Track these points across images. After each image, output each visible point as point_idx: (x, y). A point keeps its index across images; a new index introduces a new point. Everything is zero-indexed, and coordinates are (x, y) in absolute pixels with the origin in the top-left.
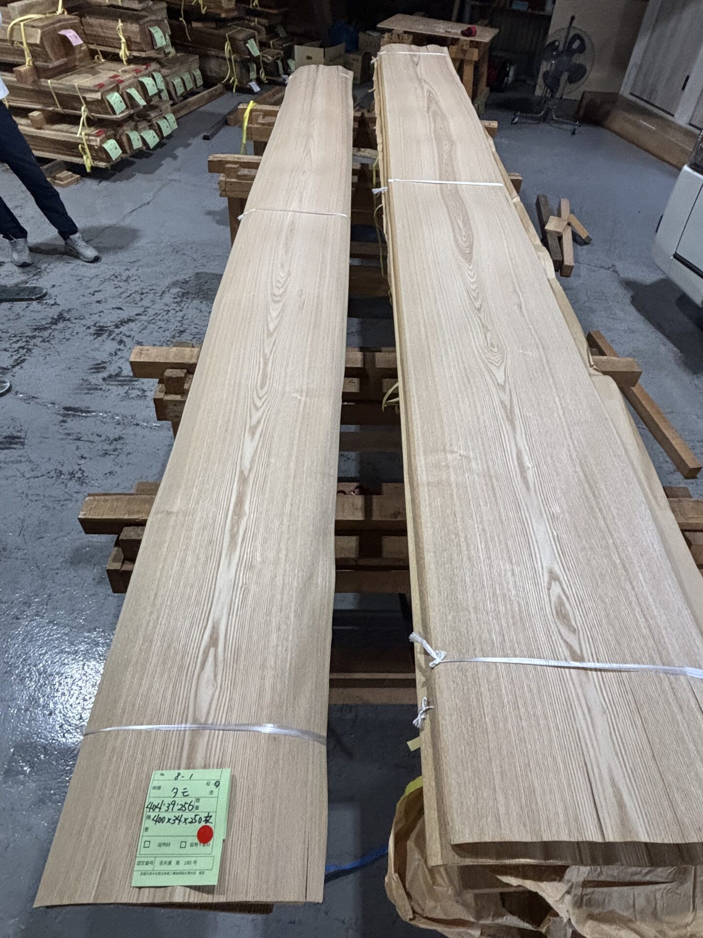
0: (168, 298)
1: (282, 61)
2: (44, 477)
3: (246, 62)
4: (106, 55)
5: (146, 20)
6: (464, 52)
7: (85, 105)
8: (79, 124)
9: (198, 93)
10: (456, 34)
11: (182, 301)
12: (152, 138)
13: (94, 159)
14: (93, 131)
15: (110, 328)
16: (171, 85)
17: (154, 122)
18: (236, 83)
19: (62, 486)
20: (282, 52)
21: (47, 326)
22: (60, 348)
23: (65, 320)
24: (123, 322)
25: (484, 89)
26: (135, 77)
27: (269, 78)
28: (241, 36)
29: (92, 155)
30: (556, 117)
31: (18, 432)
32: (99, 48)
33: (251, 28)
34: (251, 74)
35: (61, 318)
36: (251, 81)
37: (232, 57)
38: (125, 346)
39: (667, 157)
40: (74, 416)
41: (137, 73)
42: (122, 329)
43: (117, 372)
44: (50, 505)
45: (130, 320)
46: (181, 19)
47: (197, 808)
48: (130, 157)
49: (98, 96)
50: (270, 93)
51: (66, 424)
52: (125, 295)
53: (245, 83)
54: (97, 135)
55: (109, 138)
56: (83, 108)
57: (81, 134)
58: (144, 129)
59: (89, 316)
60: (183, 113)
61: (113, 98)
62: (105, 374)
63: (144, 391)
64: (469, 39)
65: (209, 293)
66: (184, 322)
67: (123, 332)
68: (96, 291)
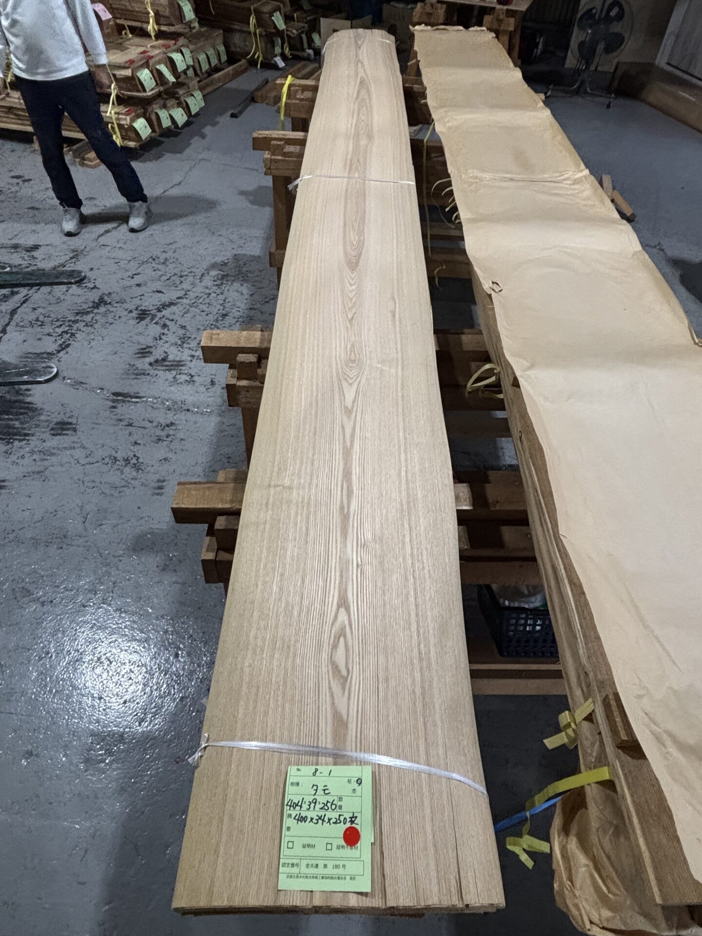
0: (208, 281)
1: (306, 35)
2: (100, 463)
3: (271, 35)
4: (133, 30)
6: (500, 21)
8: (108, 102)
9: (223, 69)
11: (222, 284)
12: (180, 117)
13: (123, 138)
14: (122, 109)
15: (152, 312)
16: (197, 61)
17: (182, 100)
18: (261, 59)
19: (118, 472)
20: (306, 25)
21: (88, 310)
22: (104, 332)
23: (106, 304)
24: (165, 306)
26: (164, 53)
27: (293, 52)
28: (267, 9)
29: (121, 135)
30: (591, 89)
31: (69, 418)
32: (127, 23)
34: (276, 49)
35: (101, 302)
36: (276, 56)
37: (258, 31)
38: (169, 330)
40: (124, 401)
41: (166, 48)
42: (164, 312)
43: (162, 356)
44: (107, 491)
47: (340, 807)
48: (159, 136)
49: (128, 73)
51: (116, 410)
52: (164, 278)
53: (270, 58)
54: (127, 114)
55: (138, 117)
56: (113, 86)
58: (173, 107)
59: (130, 300)
60: (209, 89)
61: (143, 75)
62: (151, 359)
63: (192, 376)
64: (505, 7)
65: (249, 275)
66: (227, 305)
67: (166, 315)
68: (135, 274)
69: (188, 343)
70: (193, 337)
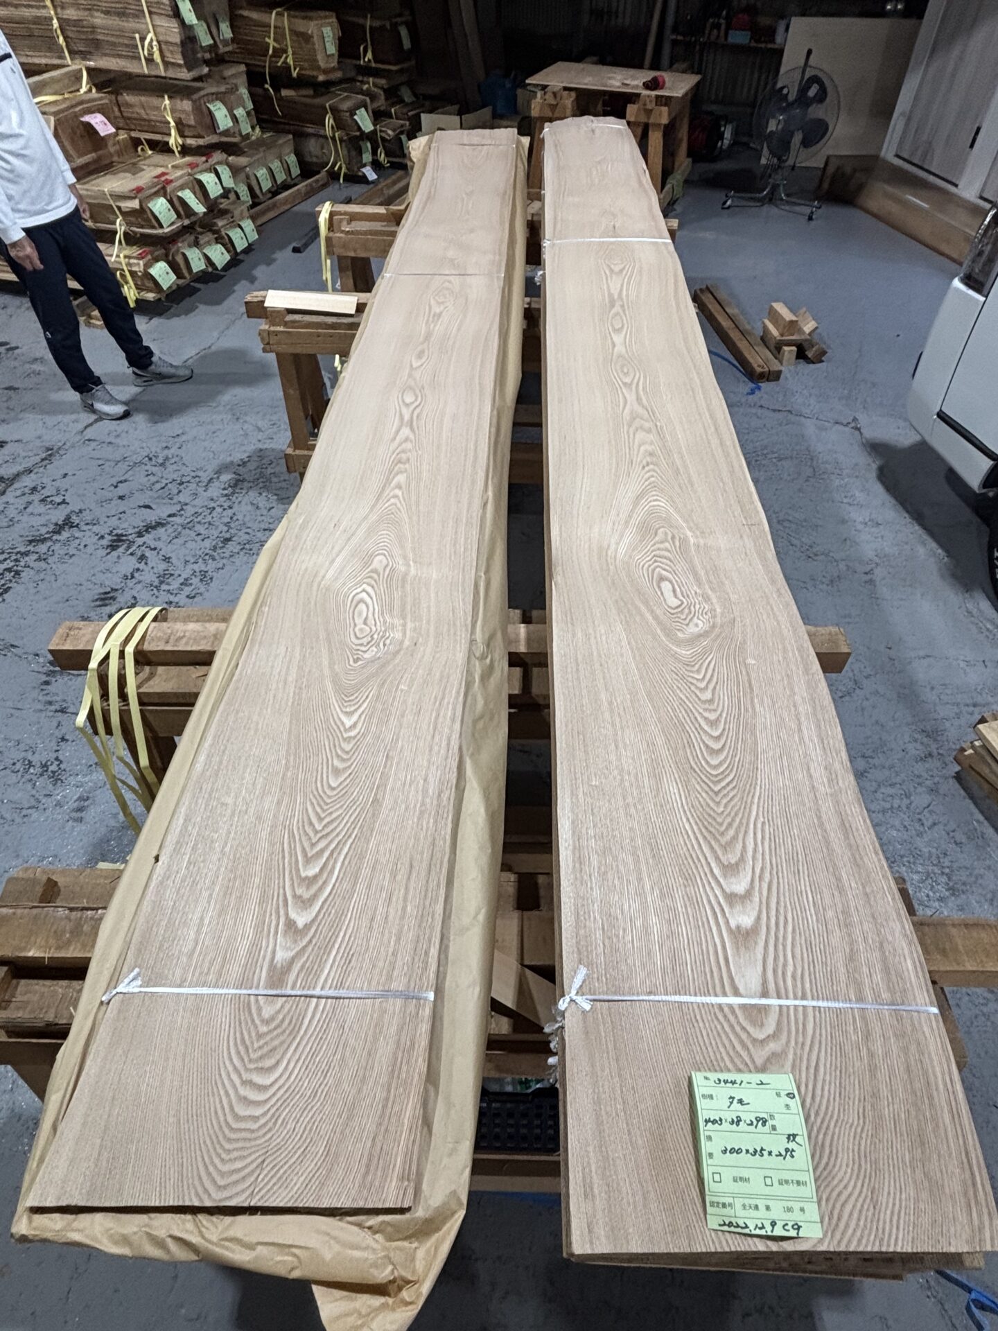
0: (215, 491)
1: (408, 135)
2: (8, 771)
3: (355, 140)
4: (153, 145)
5: (202, 93)
6: (649, 112)
7: (121, 218)
8: (113, 242)
9: (295, 185)
10: (637, 87)
11: (233, 493)
12: (219, 256)
13: (138, 288)
14: (134, 251)
15: (130, 537)
16: (253, 178)
17: (223, 233)
19: (29, 786)
20: (407, 123)
21: (47, 536)
22: (59, 569)
23: (72, 527)
24: (149, 528)
25: (683, 162)
26: (190, 174)
27: (391, 159)
28: (346, 106)
29: (136, 284)
30: (787, 195)
32: (143, 136)
33: (362, 92)
34: (364, 156)
35: (68, 523)
36: (365, 165)
37: (337, 134)
38: (146, 564)
39: (944, 247)
40: (60, 675)
41: (192, 169)
42: (148, 538)
45: (159, 524)
46: (267, 86)
48: (190, 282)
49: (135, 204)
50: (389, 181)
51: (49, 687)
52: (158, 486)
53: (356, 169)
54: (140, 257)
55: (156, 260)
56: (118, 221)
57: (118, 256)
58: (209, 243)
59: (106, 519)
60: (267, 217)
61: (159, 205)
62: (113, 609)
64: (654, 93)
65: (274, 479)
66: (232, 525)
67: (148, 542)
68: (121, 482)
69: (168, 584)
70: (176, 573)
